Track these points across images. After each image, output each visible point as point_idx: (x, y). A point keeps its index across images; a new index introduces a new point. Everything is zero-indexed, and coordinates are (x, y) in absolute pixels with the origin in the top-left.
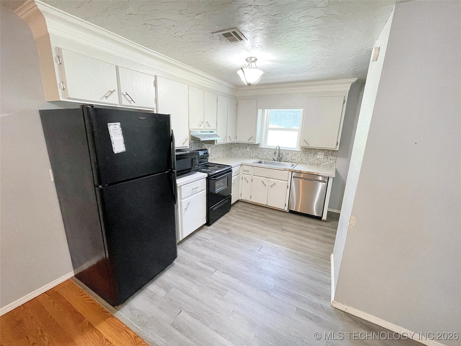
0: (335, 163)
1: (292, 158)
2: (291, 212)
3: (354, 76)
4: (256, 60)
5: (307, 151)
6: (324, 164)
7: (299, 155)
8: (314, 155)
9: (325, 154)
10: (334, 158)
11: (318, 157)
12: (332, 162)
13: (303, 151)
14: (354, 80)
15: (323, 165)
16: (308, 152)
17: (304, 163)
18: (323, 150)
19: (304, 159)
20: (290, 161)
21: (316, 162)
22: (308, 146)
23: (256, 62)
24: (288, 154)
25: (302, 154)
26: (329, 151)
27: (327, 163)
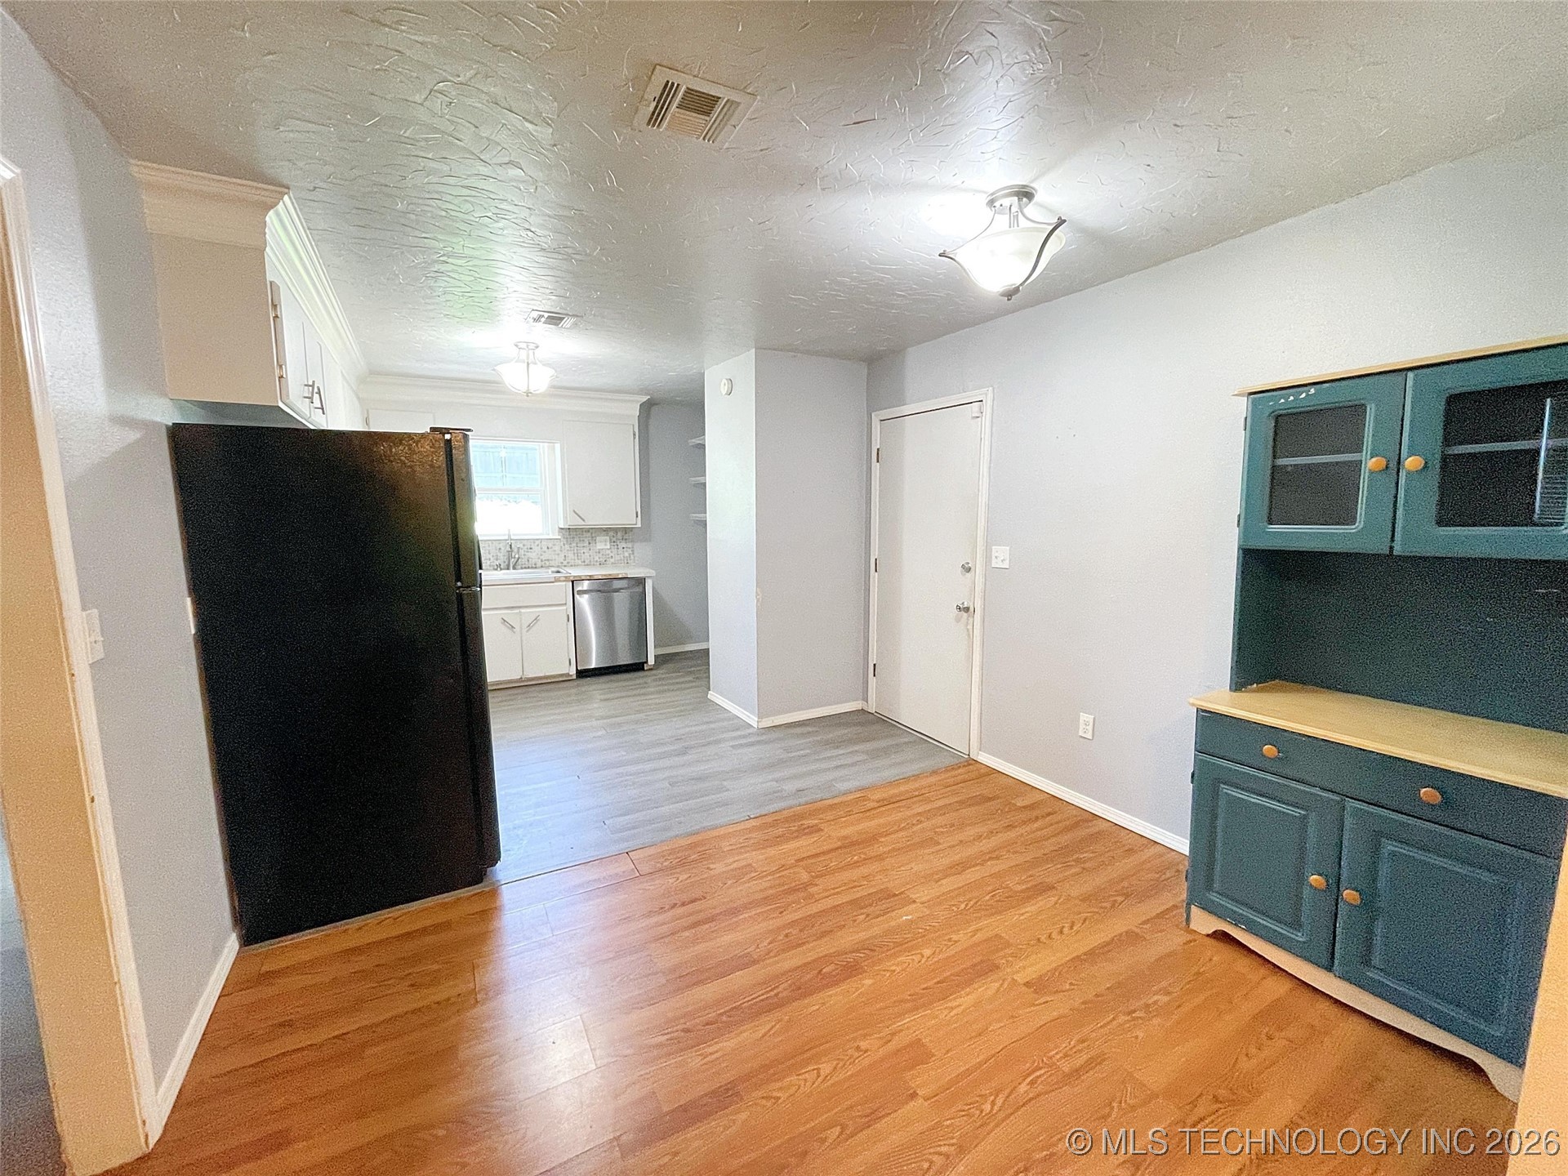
0: (633, 554)
1: (542, 557)
2: (582, 674)
3: (647, 394)
4: (537, 347)
5: (573, 538)
6: (612, 560)
7: (557, 548)
8: (589, 543)
9: (611, 540)
10: (630, 545)
11: (599, 546)
12: (626, 554)
13: (564, 538)
14: (645, 398)
15: (612, 563)
16: (577, 539)
17: (571, 566)
18: (606, 531)
19: (571, 555)
20: (539, 564)
21: (597, 558)
22: (583, 523)
23: (536, 351)
24: (531, 549)
25: (564, 545)
26: (616, 530)
27: (618, 558)
